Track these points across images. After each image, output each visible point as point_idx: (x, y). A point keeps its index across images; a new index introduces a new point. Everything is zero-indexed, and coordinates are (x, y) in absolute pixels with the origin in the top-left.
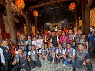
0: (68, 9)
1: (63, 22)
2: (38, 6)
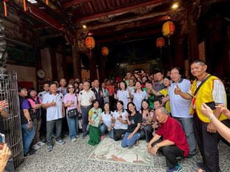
1: (154, 62)
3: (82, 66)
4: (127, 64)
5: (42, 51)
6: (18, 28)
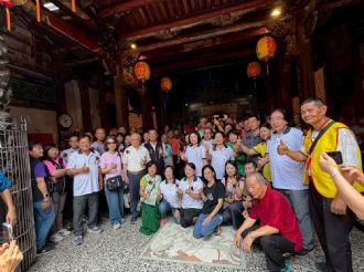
1: (244, 101)
3: (130, 108)
4: (201, 104)
5: (66, 85)
6: (29, 49)
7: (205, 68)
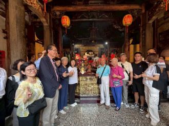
0: (114, 26)
2: (71, 9)
3: (36, 39)
4: (81, 45)
7: (91, 20)
